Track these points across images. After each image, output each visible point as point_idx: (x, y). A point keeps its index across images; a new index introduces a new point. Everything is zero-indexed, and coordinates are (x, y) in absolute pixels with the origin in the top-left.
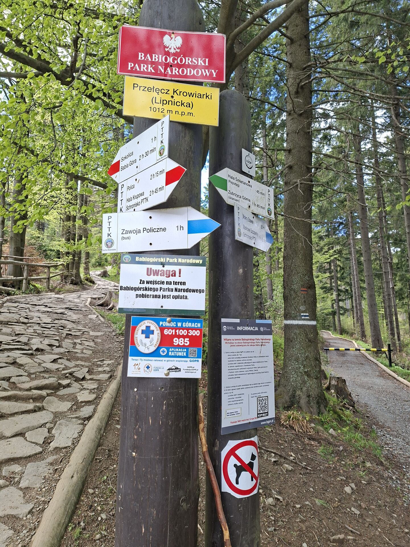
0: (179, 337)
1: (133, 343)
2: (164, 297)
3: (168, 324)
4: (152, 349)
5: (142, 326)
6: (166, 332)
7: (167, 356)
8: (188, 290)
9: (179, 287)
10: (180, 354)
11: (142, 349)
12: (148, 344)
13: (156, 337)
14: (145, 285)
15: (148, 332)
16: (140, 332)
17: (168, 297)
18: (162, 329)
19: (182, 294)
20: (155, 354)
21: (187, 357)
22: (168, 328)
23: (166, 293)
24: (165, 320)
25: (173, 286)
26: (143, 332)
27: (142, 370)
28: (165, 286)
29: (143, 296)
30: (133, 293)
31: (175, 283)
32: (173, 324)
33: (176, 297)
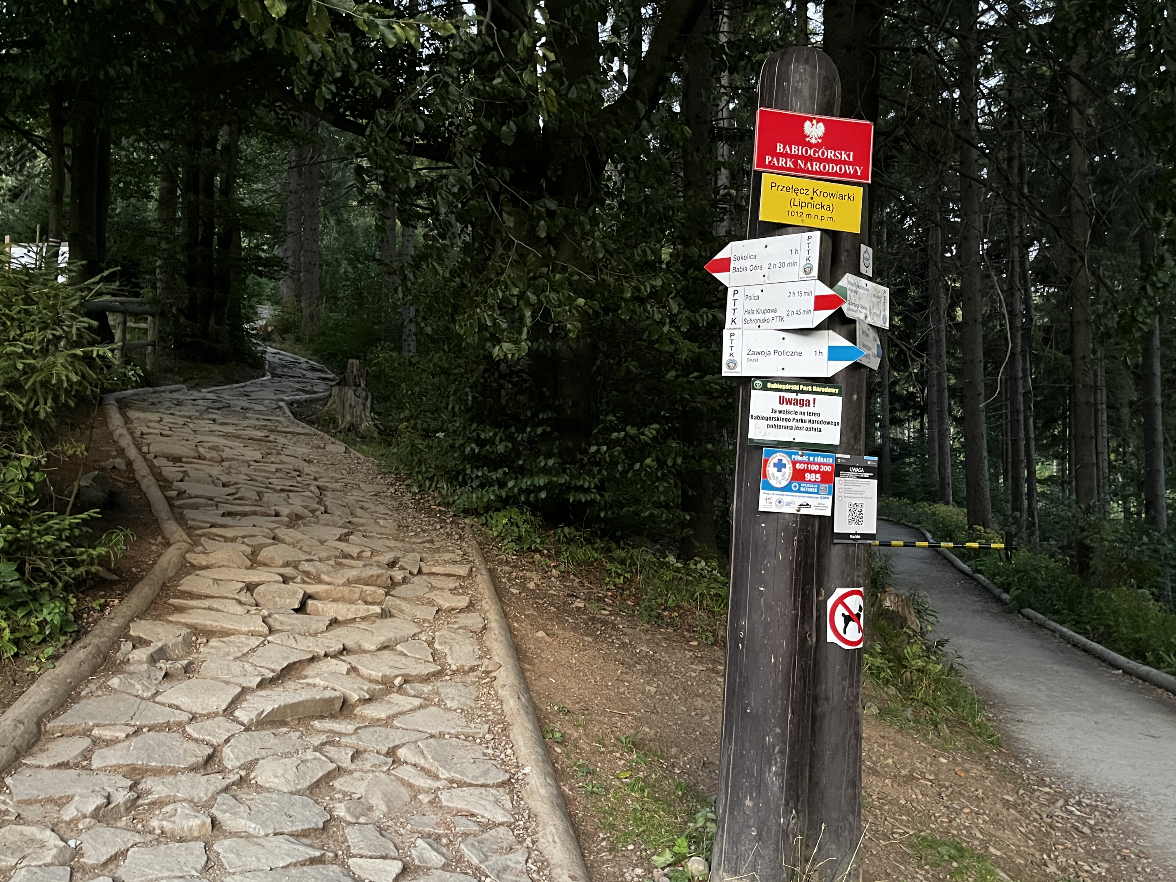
0: (811, 472)
1: (765, 476)
2: (797, 428)
3: (800, 458)
4: (784, 483)
5: (774, 459)
6: (798, 466)
7: (799, 491)
8: (821, 422)
9: (813, 418)
10: (811, 490)
11: (773, 483)
12: (780, 478)
13: (788, 471)
14: (777, 415)
15: (780, 466)
16: (772, 465)
17: (801, 428)
18: (794, 463)
19: (815, 426)
20: (787, 488)
21: (818, 493)
22: (800, 462)
23: (800, 424)
24: (797, 454)
25: (806, 417)
26: (775, 465)
27: (773, 504)
28: (798, 417)
29: (775, 426)
30: (765, 423)
31: (809, 414)
32: (805, 458)
33: (809, 429)
